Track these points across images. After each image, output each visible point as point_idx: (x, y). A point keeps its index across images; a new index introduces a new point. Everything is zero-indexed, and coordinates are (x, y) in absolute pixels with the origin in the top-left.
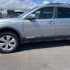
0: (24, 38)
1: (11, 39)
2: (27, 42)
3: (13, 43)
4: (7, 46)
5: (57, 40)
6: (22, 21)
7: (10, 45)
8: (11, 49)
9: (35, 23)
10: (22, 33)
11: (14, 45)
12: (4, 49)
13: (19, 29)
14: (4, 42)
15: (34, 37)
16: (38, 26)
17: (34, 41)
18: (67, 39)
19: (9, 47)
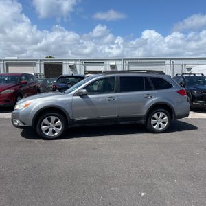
0: (73, 120)
1: (56, 120)
2: (77, 125)
3: (58, 127)
4: (51, 130)
5: (121, 123)
6: (70, 98)
7: (54, 128)
8: (56, 134)
9: (86, 99)
10: (70, 115)
11: (60, 129)
12: (47, 134)
13: (67, 109)
14: (47, 125)
15: (85, 119)
16: (91, 103)
17: (88, 125)
18: (138, 122)
19: (54, 132)
